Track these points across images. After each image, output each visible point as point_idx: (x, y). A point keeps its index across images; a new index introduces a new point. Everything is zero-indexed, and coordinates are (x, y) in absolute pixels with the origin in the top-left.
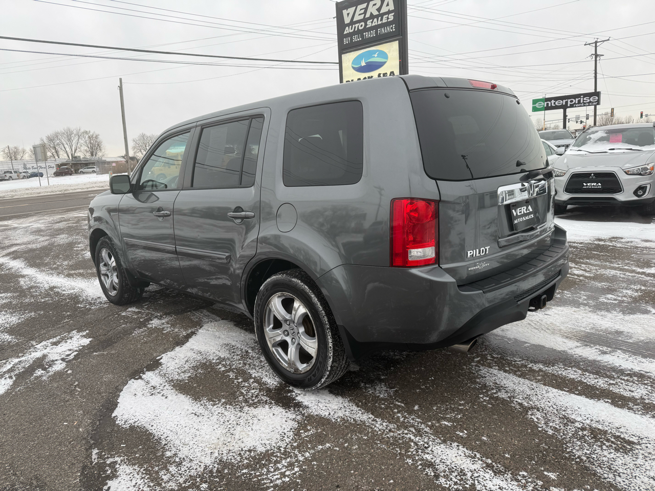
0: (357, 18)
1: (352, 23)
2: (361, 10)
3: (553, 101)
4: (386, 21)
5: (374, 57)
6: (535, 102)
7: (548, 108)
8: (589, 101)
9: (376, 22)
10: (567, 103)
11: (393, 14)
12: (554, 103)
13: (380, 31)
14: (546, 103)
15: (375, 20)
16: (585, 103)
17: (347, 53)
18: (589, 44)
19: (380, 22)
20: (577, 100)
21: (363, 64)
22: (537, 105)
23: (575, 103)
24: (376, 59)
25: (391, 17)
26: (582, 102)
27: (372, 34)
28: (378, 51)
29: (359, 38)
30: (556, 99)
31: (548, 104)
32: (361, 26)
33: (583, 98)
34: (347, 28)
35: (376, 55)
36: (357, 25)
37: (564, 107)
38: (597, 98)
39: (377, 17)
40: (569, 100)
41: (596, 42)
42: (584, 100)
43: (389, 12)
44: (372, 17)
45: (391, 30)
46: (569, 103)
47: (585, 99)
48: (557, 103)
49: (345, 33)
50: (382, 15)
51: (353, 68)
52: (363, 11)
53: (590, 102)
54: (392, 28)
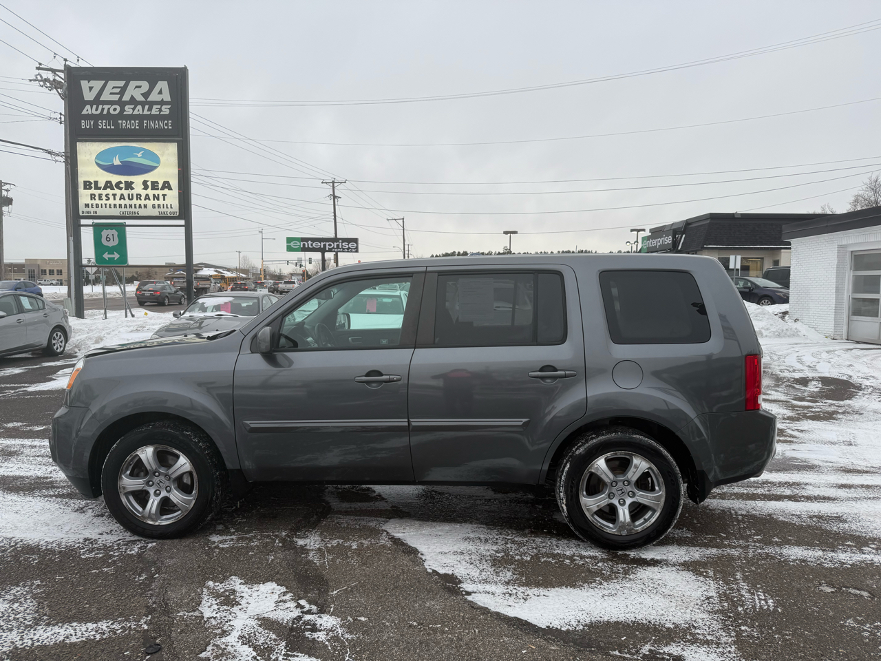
0: (105, 96)
1: (97, 101)
2: (114, 87)
3: (310, 242)
4: (158, 113)
5: (137, 156)
6: (289, 240)
7: (304, 249)
8: (347, 247)
9: (139, 110)
10: (325, 245)
11: (169, 106)
12: (312, 245)
13: (147, 123)
14: (302, 243)
15: (139, 107)
16: (344, 249)
17: (86, 141)
18: (326, 183)
19: (146, 112)
20: (335, 244)
21: (117, 162)
22: (292, 244)
23: (333, 248)
24: (138, 159)
25: (166, 110)
26: (340, 247)
27: (135, 125)
28: (142, 149)
29: (109, 125)
30: (314, 240)
31: (304, 245)
32: (115, 110)
33: (342, 243)
34: (88, 107)
35: (139, 155)
36: (106, 107)
37: (323, 251)
38: (355, 245)
39: (143, 104)
40: (327, 244)
41: (333, 182)
42: (342, 246)
43: (162, 103)
44: (133, 101)
45: (166, 127)
46: (327, 247)
47: (343, 244)
48: (314, 245)
49: (84, 112)
50: (152, 104)
51: (97, 164)
52: (118, 90)
53: (349, 248)
54: (167, 124)
